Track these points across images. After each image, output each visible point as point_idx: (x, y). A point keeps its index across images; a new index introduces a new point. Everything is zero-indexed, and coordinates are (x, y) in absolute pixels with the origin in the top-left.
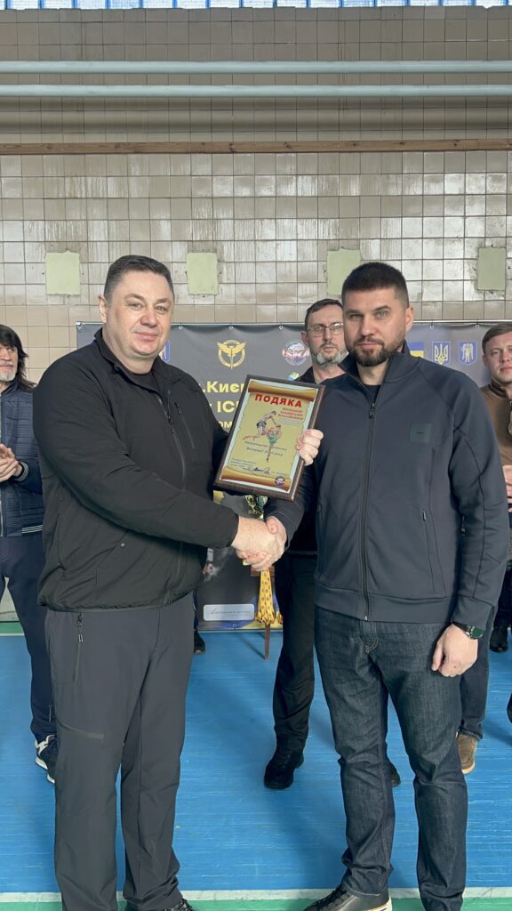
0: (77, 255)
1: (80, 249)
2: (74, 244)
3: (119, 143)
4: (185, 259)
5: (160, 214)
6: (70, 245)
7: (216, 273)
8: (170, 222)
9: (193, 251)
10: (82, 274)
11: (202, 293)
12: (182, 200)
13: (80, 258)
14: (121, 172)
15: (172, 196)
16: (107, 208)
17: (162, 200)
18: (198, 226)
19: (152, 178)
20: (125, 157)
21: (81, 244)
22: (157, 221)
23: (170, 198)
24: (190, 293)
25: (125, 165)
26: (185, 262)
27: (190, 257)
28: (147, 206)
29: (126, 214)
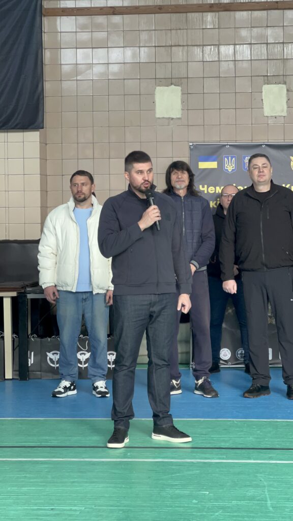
0: (179, 88)
1: (182, 84)
2: (177, 80)
3: (212, 4)
4: (262, 89)
5: (243, 56)
6: (174, 81)
7: (285, 100)
8: (250, 62)
9: (268, 84)
10: (183, 102)
11: (275, 115)
12: (259, 45)
13: (181, 90)
14: (214, 25)
15: (252, 42)
16: (203, 52)
17: (245, 46)
18: (272, 64)
19: (236, 29)
20: (217, 14)
21: (183, 79)
22: (240, 62)
23: (251, 44)
24: (265, 115)
25: (217, 20)
26: (262, 92)
27: (266, 88)
28: (233, 51)
29: (217, 56)
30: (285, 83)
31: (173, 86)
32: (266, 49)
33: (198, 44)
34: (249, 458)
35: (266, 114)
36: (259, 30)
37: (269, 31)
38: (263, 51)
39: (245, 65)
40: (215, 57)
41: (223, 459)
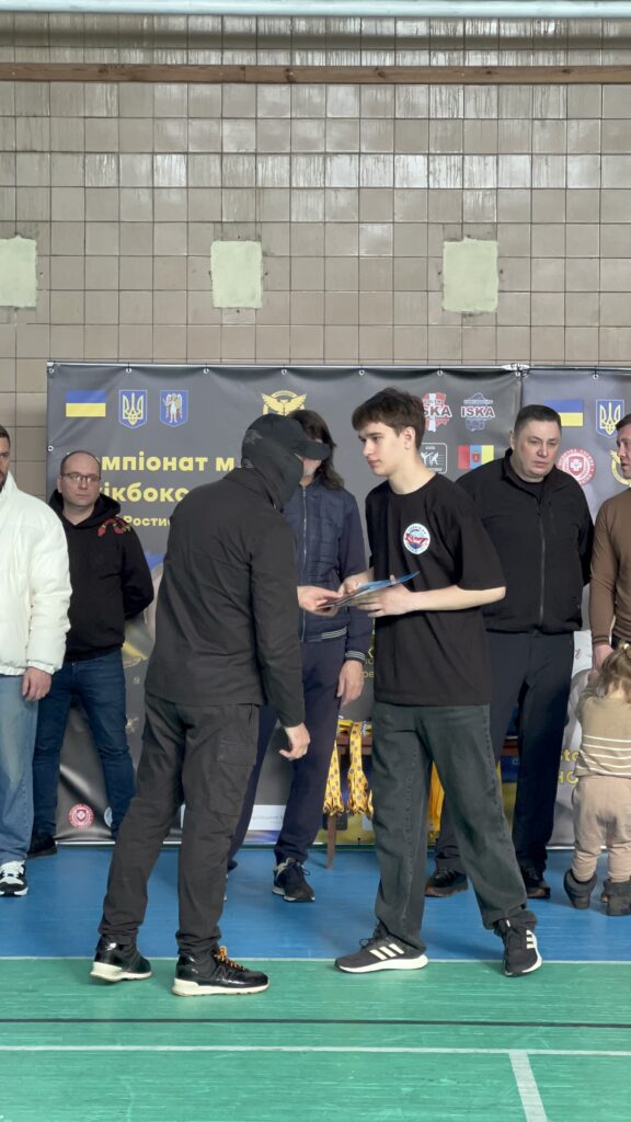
0: (33, 243)
1: (37, 234)
2: (28, 224)
3: (105, 65)
4: (209, 251)
5: (170, 179)
6: (20, 226)
7: (258, 274)
8: (185, 191)
9: (222, 239)
10: (39, 273)
11: (236, 306)
12: (205, 157)
13: (37, 248)
14: (108, 111)
15: (191, 150)
16: (84, 168)
17: (174, 156)
18: (232, 198)
19: (157, 122)
20: (115, 86)
21: (40, 224)
22: (164, 191)
23: (187, 153)
24: (216, 306)
25: (115, 99)
26: (210, 257)
27: (218, 248)
28: (149, 167)
29: (115, 177)
30: (258, 238)
31: (18, 238)
32: (219, 167)
33: (75, 150)
34: (114, 1042)
35: (217, 304)
36: (205, 125)
37: (227, 127)
38: (213, 170)
39: (176, 198)
40: (110, 180)
41: (56, 1043)
